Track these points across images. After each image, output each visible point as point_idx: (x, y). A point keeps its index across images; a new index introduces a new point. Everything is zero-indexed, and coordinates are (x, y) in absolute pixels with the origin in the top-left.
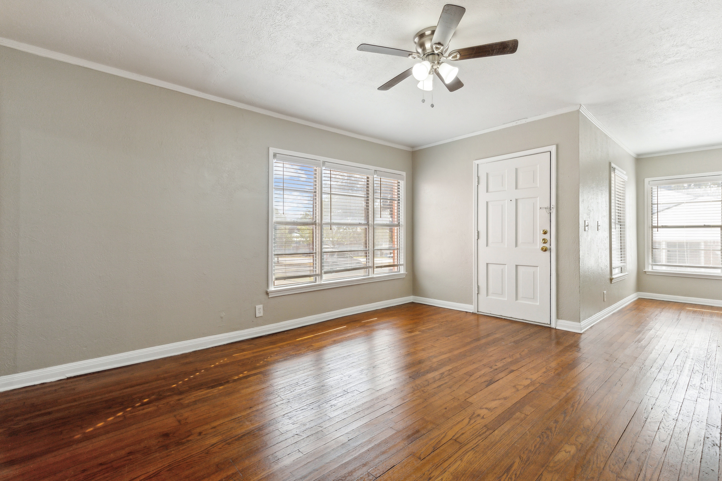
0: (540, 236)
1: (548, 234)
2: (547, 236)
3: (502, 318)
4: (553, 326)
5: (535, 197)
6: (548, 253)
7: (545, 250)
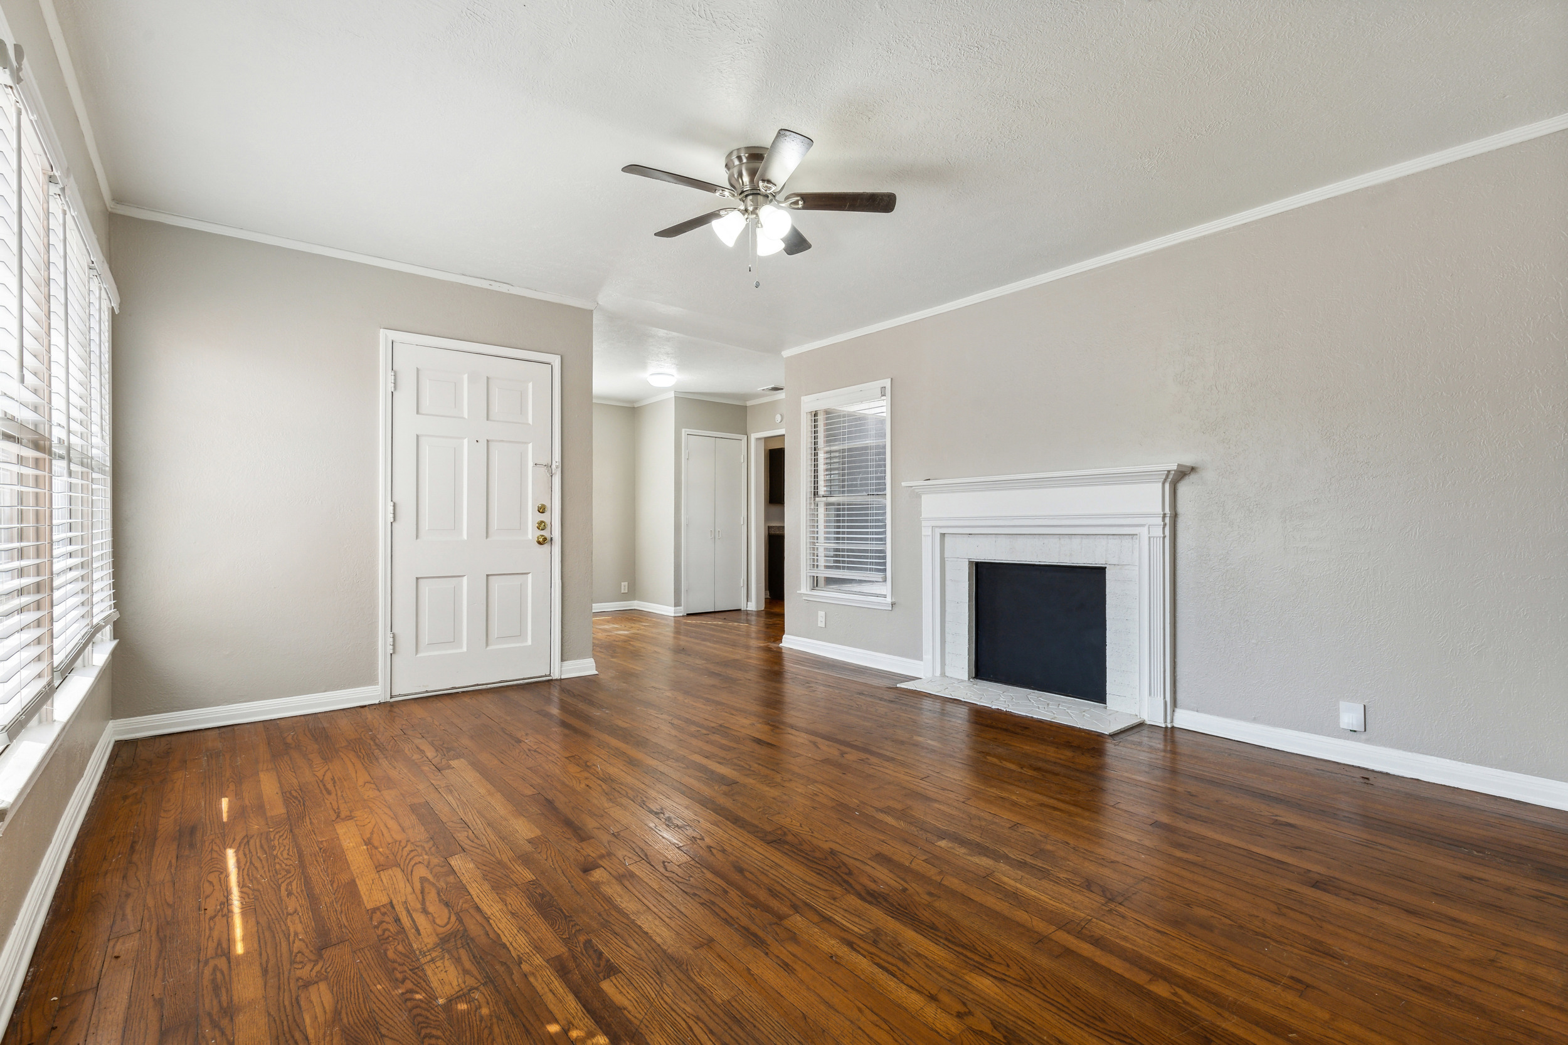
0: (532, 517)
1: (547, 514)
2: (544, 517)
3: (458, 693)
4: (556, 675)
5: (526, 443)
6: (546, 547)
7: (542, 541)
